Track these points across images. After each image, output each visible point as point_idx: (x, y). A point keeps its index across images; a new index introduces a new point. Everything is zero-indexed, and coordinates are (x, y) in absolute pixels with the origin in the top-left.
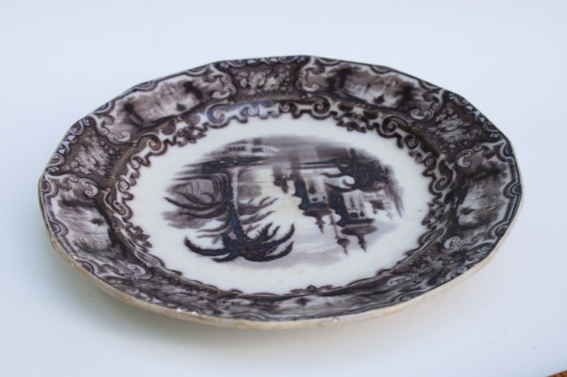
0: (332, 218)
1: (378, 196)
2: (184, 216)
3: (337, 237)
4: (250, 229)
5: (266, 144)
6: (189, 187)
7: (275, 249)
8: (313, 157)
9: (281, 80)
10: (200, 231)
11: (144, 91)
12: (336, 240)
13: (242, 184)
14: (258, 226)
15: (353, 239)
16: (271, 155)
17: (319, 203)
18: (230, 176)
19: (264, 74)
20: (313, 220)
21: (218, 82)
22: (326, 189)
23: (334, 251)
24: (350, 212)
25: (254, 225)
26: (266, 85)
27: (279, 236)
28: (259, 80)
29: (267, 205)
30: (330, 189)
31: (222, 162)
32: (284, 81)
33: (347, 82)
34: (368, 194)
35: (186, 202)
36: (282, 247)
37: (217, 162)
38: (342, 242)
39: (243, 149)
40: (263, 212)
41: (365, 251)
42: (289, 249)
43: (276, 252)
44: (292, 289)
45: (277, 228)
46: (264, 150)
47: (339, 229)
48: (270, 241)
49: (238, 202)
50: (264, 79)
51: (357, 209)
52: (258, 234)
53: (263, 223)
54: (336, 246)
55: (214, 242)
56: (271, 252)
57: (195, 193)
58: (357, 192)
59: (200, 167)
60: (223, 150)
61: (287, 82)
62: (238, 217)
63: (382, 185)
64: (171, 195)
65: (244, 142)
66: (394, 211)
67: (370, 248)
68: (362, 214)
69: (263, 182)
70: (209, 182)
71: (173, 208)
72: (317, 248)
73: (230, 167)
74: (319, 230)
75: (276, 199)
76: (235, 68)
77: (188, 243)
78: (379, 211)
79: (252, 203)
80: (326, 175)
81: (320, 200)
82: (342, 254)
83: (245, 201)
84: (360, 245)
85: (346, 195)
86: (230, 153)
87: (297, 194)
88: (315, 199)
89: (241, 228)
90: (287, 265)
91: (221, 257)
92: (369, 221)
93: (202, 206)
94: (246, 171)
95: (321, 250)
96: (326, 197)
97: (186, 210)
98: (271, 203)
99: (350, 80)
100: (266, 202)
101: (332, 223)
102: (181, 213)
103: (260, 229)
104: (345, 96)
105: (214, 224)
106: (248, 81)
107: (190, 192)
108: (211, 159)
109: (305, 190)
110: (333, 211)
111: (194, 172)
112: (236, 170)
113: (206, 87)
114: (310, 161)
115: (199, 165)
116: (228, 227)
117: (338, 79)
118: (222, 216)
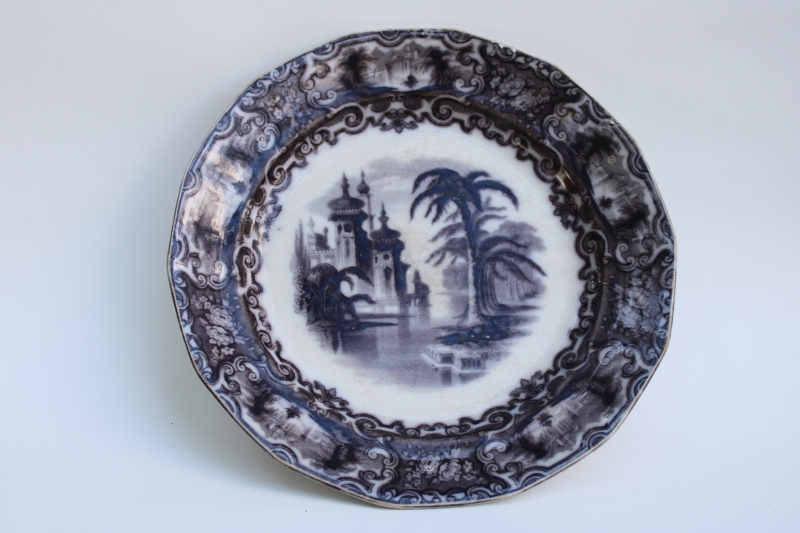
0: (371, 225)
1: (318, 258)
2: (521, 242)
3: (369, 197)
4: (454, 216)
5: (436, 369)
6: (522, 292)
7: (430, 185)
8: (383, 336)
9: (417, 469)
10: (504, 217)
11: (596, 429)
12: (371, 192)
13: (463, 292)
14: (447, 220)
15: (354, 193)
16: (431, 347)
17: (382, 250)
18: (478, 310)
19: (441, 478)
20: (391, 225)
21: (503, 464)
22: (372, 273)
23: (375, 177)
24: (351, 234)
25: (450, 222)
26: (438, 464)
27: (426, 202)
28: (447, 470)
29: (438, 252)
30: (369, 276)
31: (488, 337)
32: (414, 468)
33: (331, 451)
34: (329, 261)
35: (522, 266)
36: (424, 186)
37: (493, 339)
38: (364, 189)
39: (466, 363)
40: (442, 242)
41: (344, 175)
42: (416, 185)
43: (429, 180)
44: (416, 130)
45: (427, 215)
46: (439, 358)
47: (365, 209)
48: (435, 197)
49: (467, 260)
50: (440, 472)
51: (344, 237)
52: (447, 208)
53: (441, 224)
54: (371, 184)
55: (489, 200)
56: (434, 181)
57: (514, 279)
58: (340, 267)
59: (513, 328)
60: (488, 363)
61: (410, 467)
62: (467, 235)
63: (312, 277)
64: (539, 280)
66: (307, 231)
67: (339, 178)
68: (339, 228)
69: (442, 294)
70: (500, 300)
71: (536, 256)
72: (390, 183)
73: (479, 326)
74: (386, 209)
75: (428, 261)
76: (480, 485)
77: (514, 200)
78: (321, 232)
79: (453, 258)
80: (371, 302)
81: (380, 256)
82: (367, 172)
83: (461, 261)
84: (349, 182)
85: (352, 262)
86: (479, 356)
87: (406, 267)
88: (386, 257)
89: (464, 218)
90: (419, 161)
91: (481, 178)
92: (334, 218)
93: (505, 257)
94: (459, 317)
95: (386, 179)
96: (374, 261)
97: (521, 251)
98: (432, 256)
99: (327, 452)
100: (437, 258)
101: (372, 218)
102: (526, 247)
103: (444, 216)
104: (335, 432)
105: (491, 227)
106: (462, 470)
107: (520, 282)
108: (501, 345)
109: (396, 276)
110: (369, 237)
111: (518, 321)
112: (472, 319)
113: (517, 456)
114: (386, 329)
115: (513, 335)
116: (476, 221)
117: (342, 458)
118: (483, 238)
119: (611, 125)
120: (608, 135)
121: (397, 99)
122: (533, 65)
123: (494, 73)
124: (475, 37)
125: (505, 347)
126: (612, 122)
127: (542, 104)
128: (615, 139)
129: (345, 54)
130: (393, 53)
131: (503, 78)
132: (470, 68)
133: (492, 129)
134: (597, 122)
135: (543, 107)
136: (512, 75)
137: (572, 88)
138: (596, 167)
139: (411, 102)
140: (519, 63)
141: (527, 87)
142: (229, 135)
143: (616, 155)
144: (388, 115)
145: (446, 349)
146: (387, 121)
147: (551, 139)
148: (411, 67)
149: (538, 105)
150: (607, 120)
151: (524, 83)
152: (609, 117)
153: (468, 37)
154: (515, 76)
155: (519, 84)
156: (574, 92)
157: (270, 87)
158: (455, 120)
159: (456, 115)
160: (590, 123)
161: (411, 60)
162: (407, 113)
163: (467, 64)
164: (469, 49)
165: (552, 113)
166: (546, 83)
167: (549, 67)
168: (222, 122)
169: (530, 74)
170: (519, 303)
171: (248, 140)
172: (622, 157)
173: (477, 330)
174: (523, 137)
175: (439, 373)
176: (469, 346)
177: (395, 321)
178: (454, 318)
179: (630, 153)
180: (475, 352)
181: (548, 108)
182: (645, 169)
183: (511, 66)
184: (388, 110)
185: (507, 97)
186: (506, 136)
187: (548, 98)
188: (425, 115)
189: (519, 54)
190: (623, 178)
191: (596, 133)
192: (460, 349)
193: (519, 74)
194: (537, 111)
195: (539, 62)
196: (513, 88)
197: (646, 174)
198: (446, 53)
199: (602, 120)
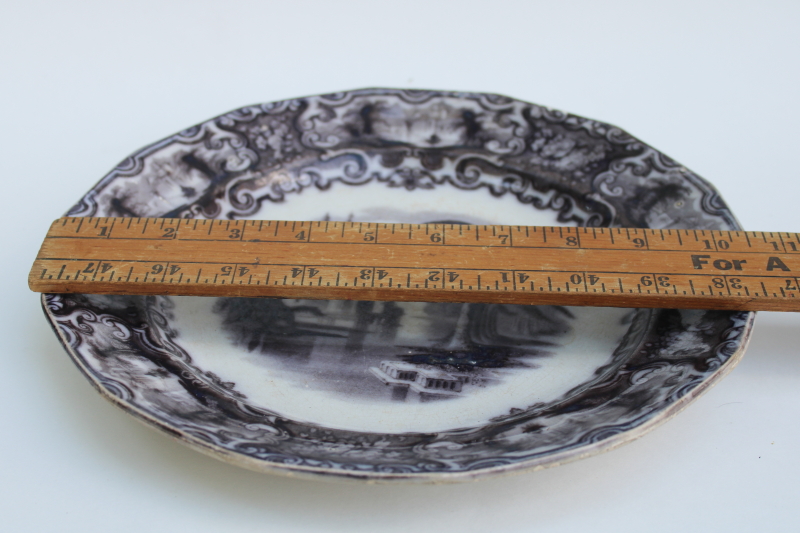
5: (387, 384)
6: (535, 328)
8: (323, 345)
11: (607, 427)
13: (452, 320)
16: (387, 363)
18: (466, 337)
31: (474, 363)
37: (481, 365)
39: (431, 382)
44: (432, 191)
46: (395, 374)
59: (511, 360)
60: (466, 387)
64: (563, 321)
65: (424, 397)
69: (418, 317)
70: (501, 332)
73: (463, 352)
80: (317, 312)
82: (358, 214)
86: (454, 379)
90: (428, 212)
94: (437, 340)
108: (490, 373)
111: (524, 354)
112: (455, 344)
114: (330, 340)
115: (512, 365)
119: (681, 173)
120: (676, 182)
121: (412, 155)
122: (588, 126)
123: (538, 134)
124: (518, 101)
125: (495, 375)
126: (682, 170)
127: (596, 162)
128: (686, 184)
129: (358, 104)
130: (416, 111)
131: (548, 139)
132: (509, 131)
133: (530, 192)
134: (663, 172)
135: (595, 165)
136: (560, 137)
137: (633, 144)
138: (658, 214)
139: (430, 160)
140: (571, 124)
141: (577, 147)
142: (195, 143)
143: (685, 199)
144: (399, 172)
145: (408, 367)
146: (398, 179)
147: (602, 195)
148: (436, 126)
149: (590, 164)
150: (676, 169)
151: (573, 144)
152: (679, 166)
153: (509, 100)
154: (564, 137)
155: (567, 144)
156: (636, 147)
157: (258, 116)
158: (483, 185)
159: (485, 178)
160: (654, 174)
161: (438, 119)
162: (424, 173)
163: (506, 126)
164: (510, 111)
165: (606, 169)
166: (602, 141)
167: (606, 127)
168: (189, 130)
169: (583, 133)
170: (529, 338)
171: (215, 156)
172: (693, 200)
173: (459, 355)
174: (566, 196)
175: (392, 387)
176: (443, 368)
177: (346, 334)
178: (430, 340)
179: (705, 194)
180: (450, 375)
181: (603, 165)
182: (723, 205)
183: (559, 128)
184: (401, 166)
185: (552, 158)
186: (545, 198)
187: (602, 156)
188: (446, 179)
189: (570, 116)
190: (693, 219)
191: (661, 183)
192: (430, 369)
193: (569, 135)
194: (588, 169)
195: (594, 122)
196: (560, 149)
197: (725, 211)
198: (481, 115)
199: (670, 170)
